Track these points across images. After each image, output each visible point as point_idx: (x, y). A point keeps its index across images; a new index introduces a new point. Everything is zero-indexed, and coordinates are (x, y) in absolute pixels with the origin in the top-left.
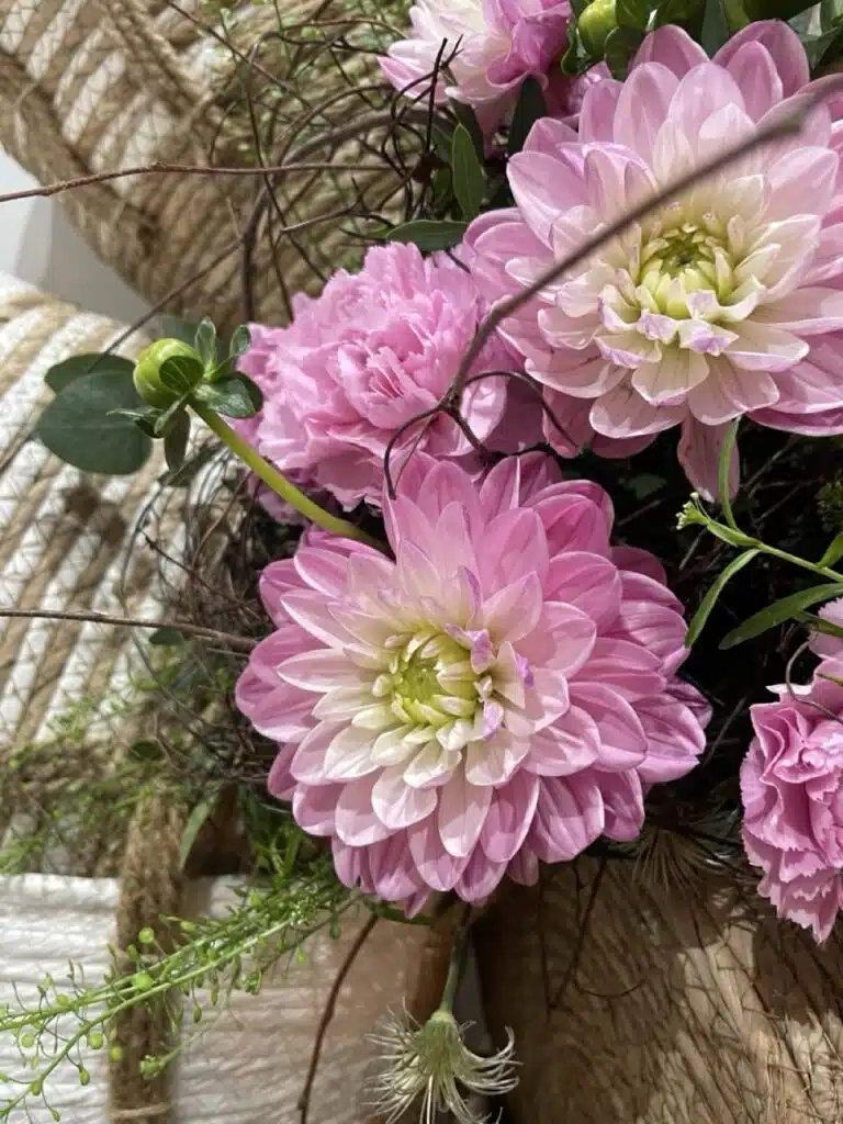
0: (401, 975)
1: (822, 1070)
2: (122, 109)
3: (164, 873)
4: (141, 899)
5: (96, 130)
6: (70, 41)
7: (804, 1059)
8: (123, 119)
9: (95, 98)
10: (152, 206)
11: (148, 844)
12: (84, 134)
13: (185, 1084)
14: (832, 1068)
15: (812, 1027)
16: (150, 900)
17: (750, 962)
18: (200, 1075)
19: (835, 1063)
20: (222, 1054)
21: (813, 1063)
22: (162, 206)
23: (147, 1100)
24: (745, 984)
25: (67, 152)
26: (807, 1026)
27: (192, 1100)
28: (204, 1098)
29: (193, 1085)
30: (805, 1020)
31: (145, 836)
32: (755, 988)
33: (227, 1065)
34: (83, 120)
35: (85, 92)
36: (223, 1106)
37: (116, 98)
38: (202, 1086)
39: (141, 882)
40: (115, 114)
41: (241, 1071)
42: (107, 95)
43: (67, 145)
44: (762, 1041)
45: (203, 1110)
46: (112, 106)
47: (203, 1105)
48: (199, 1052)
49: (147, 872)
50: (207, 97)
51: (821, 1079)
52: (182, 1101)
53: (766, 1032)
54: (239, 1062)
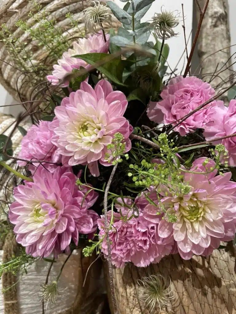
0: (73, 274)
1: (132, 297)
2: (15, 73)
3: (12, 249)
4: (7, 255)
5: (10, 77)
6: (3, 58)
7: (129, 295)
8: (15, 75)
9: (9, 71)
10: (24, 93)
11: (9, 243)
12: (8, 78)
13: (21, 296)
14: (134, 297)
15: (132, 287)
16: (9, 255)
17: (123, 272)
18: (24, 295)
19: (135, 296)
20: (30, 290)
21: (130, 296)
22: (26, 93)
23: (12, 299)
24: (121, 277)
25: (4, 82)
26: (131, 287)
27: (23, 300)
28: (26, 300)
29: (23, 297)
30: (131, 286)
31: (8, 241)
32: (123, 278)
33: (31, 293)
34: (7, 75)
35: (7, 69)
36: (31, 302)
37: (13, 71)
38: (25, 297)
39: (7, 251)
40: (13, 74)
41: (34, 294)
42: (11, 70)
43: (4, 80)
44: (121, 290)
45: (26, 303)
46: (12, 72)
47: (26, 302)
48: (24, 290)
49: (9, 249)
50: (32, 71)
51: (131, 299)
52: (21, 300)
53: (123, 288)
54: (34, 292)
